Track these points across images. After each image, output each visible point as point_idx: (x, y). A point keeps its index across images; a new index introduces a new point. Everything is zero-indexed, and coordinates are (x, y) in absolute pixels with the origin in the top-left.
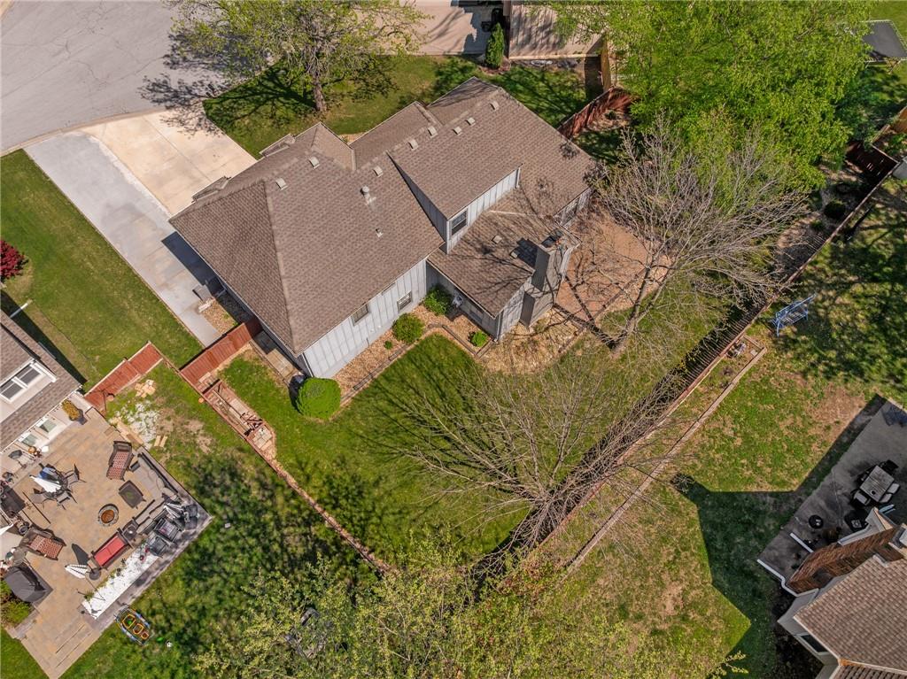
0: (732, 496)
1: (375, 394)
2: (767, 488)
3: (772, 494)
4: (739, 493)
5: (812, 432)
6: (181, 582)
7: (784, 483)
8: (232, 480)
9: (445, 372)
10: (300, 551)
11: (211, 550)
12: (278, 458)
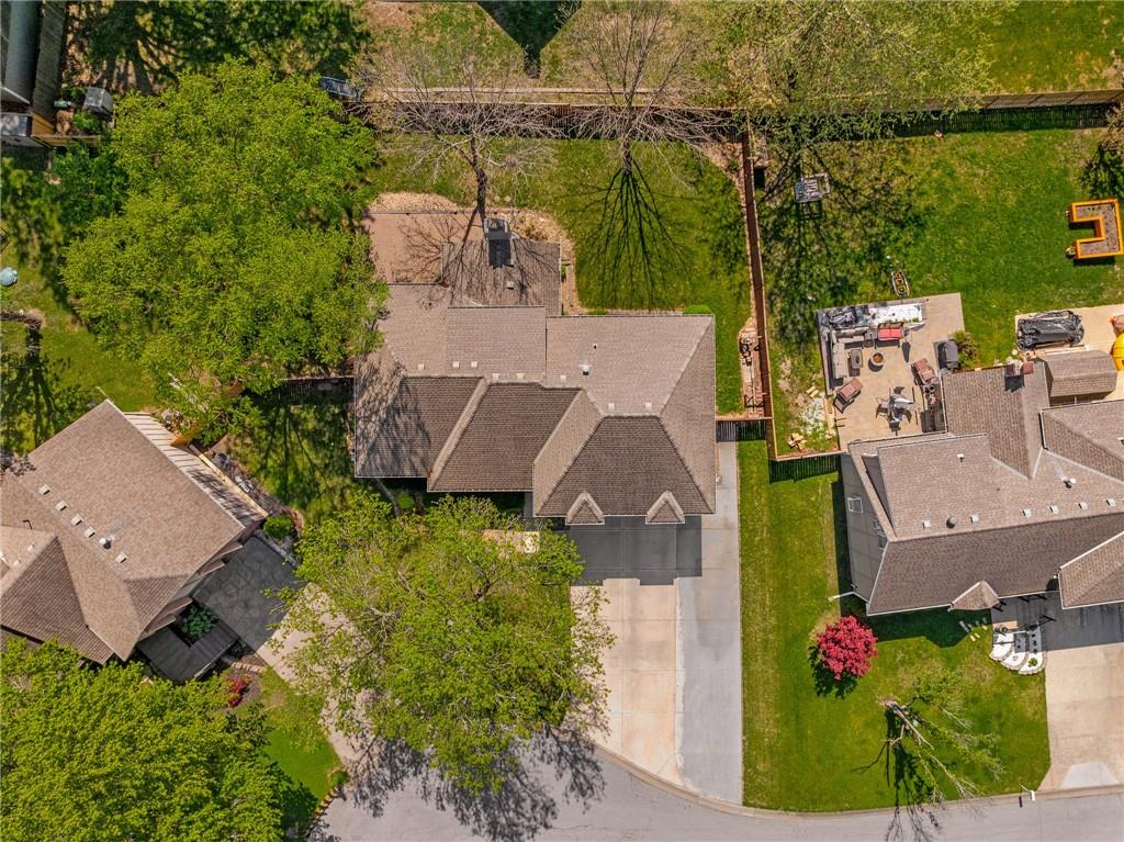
0: (514, 36)
1: (657, 299)
2: (489, 19)
3: (492, 14)
4: (509, 32)
5: (423, 20)
6: (859, 289)
7: (477, 12)
8: (787, 327)
9: (601, 271)
10: (780, 246)
11: (829, 293)
12: (749, 315)
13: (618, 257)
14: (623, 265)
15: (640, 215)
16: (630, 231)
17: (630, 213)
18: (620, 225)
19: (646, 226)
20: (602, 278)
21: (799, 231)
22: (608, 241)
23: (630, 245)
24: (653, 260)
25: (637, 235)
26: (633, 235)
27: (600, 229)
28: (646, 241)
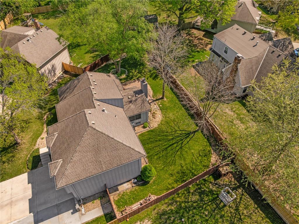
8: (165, 215)
13: (160, 141)
14: (158, 143)
15: (178, 142)
16: (171, 141)
17: (177, 139)
18: (171, 138)
19: (175, 145)
20: (150, 138)
21: (208, 203)
22: (163, 136)
23: (166, 143)
24: (165, 152)
25: (171, 144)
26: (170, 142)
27: (166, 132)
28: (171, 147)
